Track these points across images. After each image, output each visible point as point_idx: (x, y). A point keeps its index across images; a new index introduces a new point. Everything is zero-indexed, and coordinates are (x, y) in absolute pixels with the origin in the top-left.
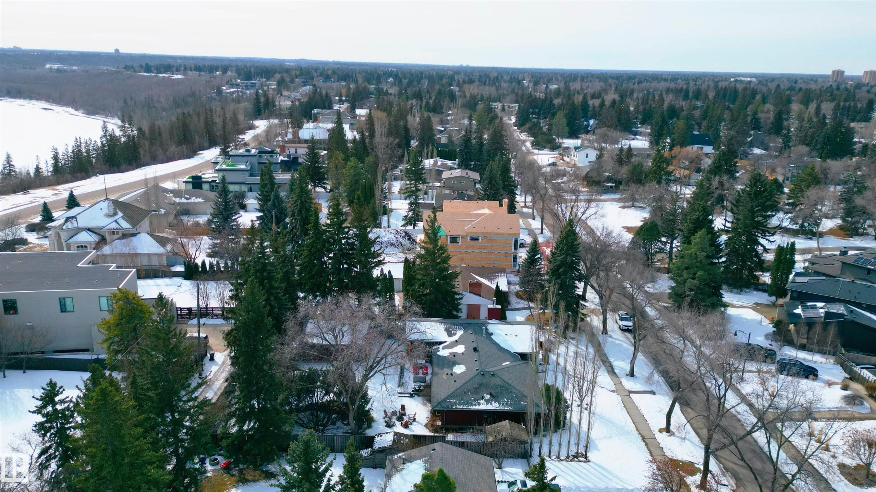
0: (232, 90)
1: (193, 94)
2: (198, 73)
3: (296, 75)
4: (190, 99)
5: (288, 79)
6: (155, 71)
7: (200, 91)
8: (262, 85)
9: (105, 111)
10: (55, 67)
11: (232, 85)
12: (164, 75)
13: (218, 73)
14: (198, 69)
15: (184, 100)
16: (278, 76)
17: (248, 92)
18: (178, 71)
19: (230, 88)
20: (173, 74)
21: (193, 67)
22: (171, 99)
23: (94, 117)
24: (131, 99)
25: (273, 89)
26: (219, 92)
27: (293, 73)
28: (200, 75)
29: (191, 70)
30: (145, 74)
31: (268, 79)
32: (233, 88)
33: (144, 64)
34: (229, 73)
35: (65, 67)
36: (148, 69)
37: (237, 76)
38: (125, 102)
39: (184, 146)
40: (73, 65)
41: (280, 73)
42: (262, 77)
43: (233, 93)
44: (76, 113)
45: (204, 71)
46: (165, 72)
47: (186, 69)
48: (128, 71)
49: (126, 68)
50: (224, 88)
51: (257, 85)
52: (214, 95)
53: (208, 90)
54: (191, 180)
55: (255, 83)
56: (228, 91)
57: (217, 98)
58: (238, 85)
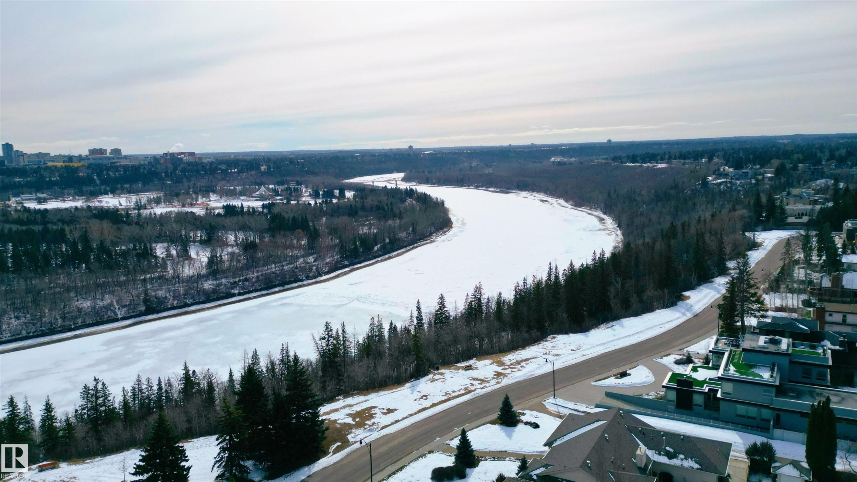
0: (719, 181)
1: (676, 187)
2: (682, 161)
3: (798, 159)
4: (673, 192)
5: (789, 166)
6: (640, 161)
7: (683, 182)
8: (756, 174)
9: (590, 203)
10: (559, 159)
11: (720, 175)
12: (649, 164)
13: (703, 160)
14: (683, 156)
15: (666, 193)
16: (776, 162)
17: (738, 182)
18: (662, 160)
19: (717, 178)
20: (657, 163)
21: (677, 154)
22: (653, 191)
23: (580, 209)
24: (615, 191)
25: (770, 179)
26: (705, 183)
27: (796, 156)
28: (684, 164)
29: (675, 159)
30: (631, 164)
31: (762, 166)
32: (720, 179)
33: (631, 154)
34: (716, 160)
35: (565, 159)
36: (634, 160)
37: (724, 162)
38: (609, 195)
39: (666, 291)
40: (572, 157)
41: (778, 158)
42: (755, 164)
43: (720, 184)
44: (566, 204)
45: (688, 158)
46: (649, 162)
47: (670, 158)
48: (616, 162)
49: (615, 159)
50: (710, 178)
51: (750, 174)
52: (698, 187)
53: (693, 181)
54: (674, 385)
55: (747, 172)
56: (715, 182)
57: (702, 191)
58: (726, 175)
